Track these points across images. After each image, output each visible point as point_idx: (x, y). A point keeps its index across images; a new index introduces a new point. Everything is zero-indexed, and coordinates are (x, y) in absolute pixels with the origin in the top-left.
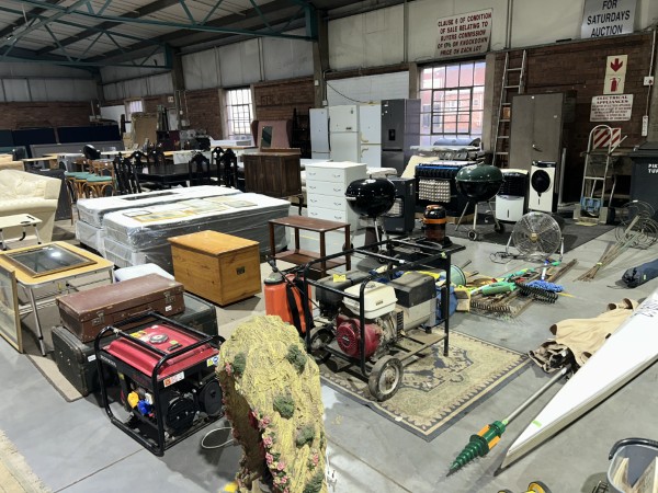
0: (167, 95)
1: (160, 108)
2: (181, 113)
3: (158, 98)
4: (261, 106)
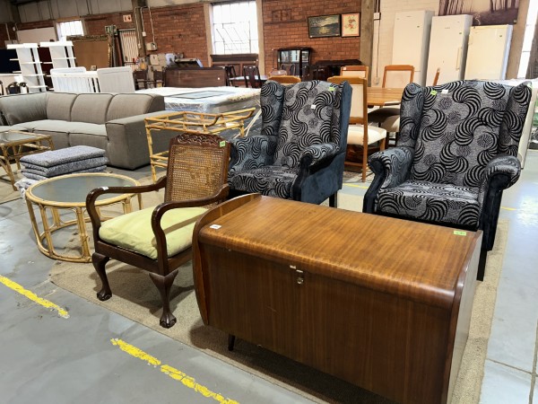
0: (121, 14)
1: (110, 29)
2: (144, 34)
3: (107, 18)
4: (272, 23)
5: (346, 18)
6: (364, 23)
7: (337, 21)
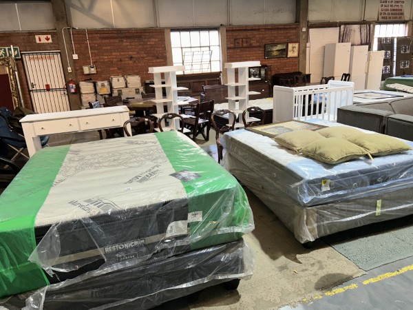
2: (75, 57)
4: (234, 48)
5: (290, 46)
6: (302, 49)
7: (284, 47)
